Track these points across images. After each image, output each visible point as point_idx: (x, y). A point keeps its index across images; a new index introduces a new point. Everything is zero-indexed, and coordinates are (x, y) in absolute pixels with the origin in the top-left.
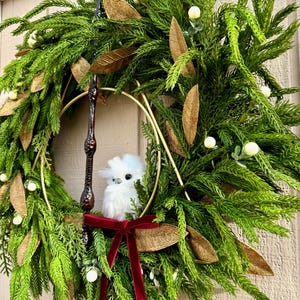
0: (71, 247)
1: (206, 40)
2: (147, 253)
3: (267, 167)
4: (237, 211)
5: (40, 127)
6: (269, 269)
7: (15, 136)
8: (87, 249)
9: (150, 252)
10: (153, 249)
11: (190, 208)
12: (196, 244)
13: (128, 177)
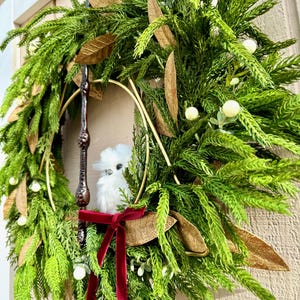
0: (68, 245)
1: (184, 7)
2: (137, 247)
3: (254, 131)
4: (225, 188)
5: (44, 129)
6: (281, 263)
7: (23, 140)
8: (82, 247)
9: (139, 246)
10: (141, 242)
11: (177, 192)
12: (186, 233)
13: (119, 167)
